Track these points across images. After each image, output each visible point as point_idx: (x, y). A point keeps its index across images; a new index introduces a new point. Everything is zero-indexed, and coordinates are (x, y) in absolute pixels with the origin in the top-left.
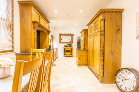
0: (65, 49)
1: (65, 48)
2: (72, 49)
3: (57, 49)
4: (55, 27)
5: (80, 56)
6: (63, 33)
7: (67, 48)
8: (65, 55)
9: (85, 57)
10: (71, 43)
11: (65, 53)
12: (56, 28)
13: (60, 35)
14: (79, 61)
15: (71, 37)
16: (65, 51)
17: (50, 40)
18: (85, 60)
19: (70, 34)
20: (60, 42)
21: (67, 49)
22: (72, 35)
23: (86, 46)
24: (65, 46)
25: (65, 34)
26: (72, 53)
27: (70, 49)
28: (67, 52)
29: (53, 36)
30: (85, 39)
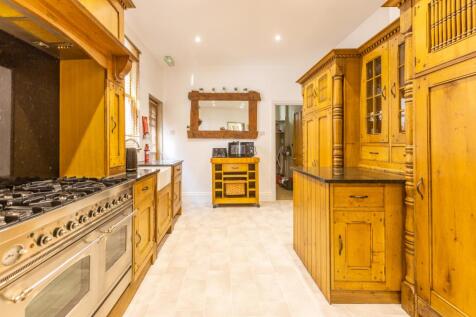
0: (218, 167)
1: (219, 161)
2: (252, 166)
3: (176, 169)
4: (167, 57)
5: (340, 229)
6: (208, 90)
7: (231, 160)
8: (218, 195)
9: (382, 238)
10: (250, 137)
11: (218, 185)
12: (172, 64)
13: (195, 97)
14: (339, 260)
15: (244, 105)
16: (218, 176)
18: (381, 257)
19: (241, 91)
20: (194, 132)
21: (229, 166)
22: (253, 98)
23: (349, 149)
24: (217, 152)
25: (219, 90)
26: (253, 185)
27: (245, 168)
28: (227, 182)
29: (161, 103)
30: (343, 112)
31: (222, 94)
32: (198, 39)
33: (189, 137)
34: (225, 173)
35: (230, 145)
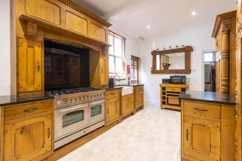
0: (164, 88)
2: (184, 90)
4: (140, 37)
6: (161, 49)
7: (171, 85)
8: (164, 103)
11: (164, 98)
12: (143, 39)
13: (154, 53)
16: (164, 93)
17: (128, 66)
18: (217, 151)
19: (180, 47)
20: (154, 71)
21: (170, 88)
22: (187, 50)
23: (233, 81)
24: (164, 81)
28: (169, 97)
29: (140, 58)
30: (229, 56)
31: (169, 50)
32: (149, 27)
33: (152, 73)
34: (168, 92)
35: (171, 77)
